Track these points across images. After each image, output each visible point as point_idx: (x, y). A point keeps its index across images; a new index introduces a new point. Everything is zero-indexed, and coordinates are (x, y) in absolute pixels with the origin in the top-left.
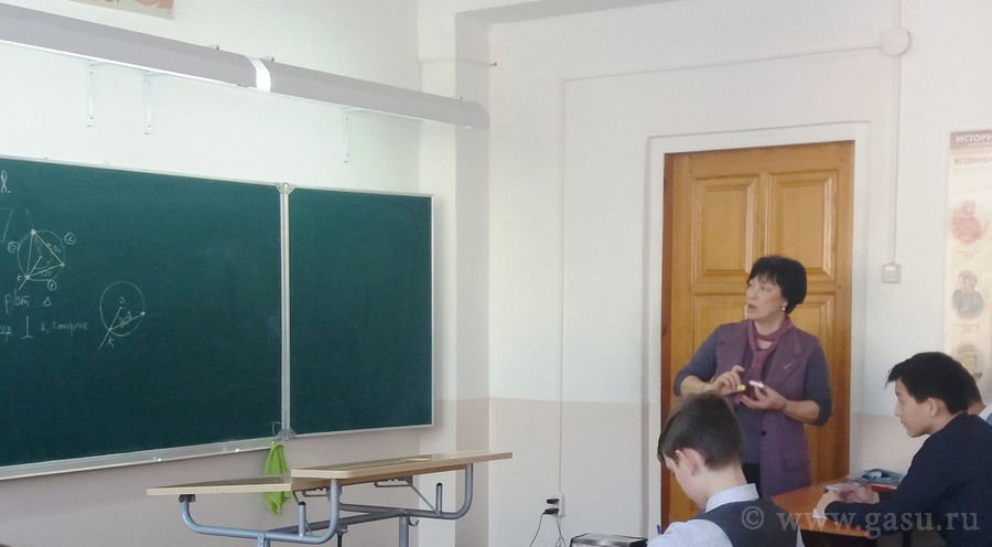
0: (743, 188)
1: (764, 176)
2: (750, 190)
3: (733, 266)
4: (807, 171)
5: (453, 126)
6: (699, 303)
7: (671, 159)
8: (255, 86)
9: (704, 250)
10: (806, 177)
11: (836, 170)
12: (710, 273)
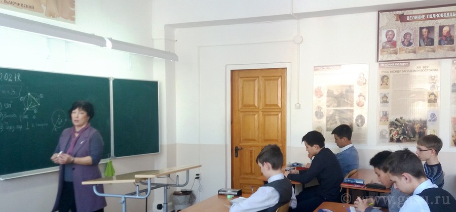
0: (255, 80)
1: (260, 77)
2: (256, 82)
3: (252, 104)
4: (273, 76)
5: (164, 60)
6: (241, 115)
7: (232, 71)
8: (106, 46)
9: (243, 98)
10: (272, 78)
11: (281, 76)
12: (245, 106)
